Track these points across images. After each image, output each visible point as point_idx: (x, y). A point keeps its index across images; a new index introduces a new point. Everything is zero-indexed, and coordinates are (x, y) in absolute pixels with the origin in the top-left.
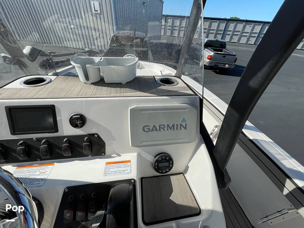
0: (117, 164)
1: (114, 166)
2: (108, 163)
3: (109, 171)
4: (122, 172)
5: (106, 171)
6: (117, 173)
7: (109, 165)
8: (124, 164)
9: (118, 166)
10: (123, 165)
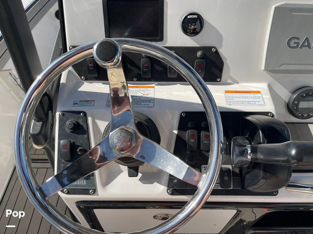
0: (241, 94)
1: (238, 95)
2: (227, 92)
3: (233, 100)
4: (251, 102)
5: (229, 100)
6: (245, 104)
7: (229, 94)
8: (252, 94)
9: (244, 96)
10: (251, 96)
